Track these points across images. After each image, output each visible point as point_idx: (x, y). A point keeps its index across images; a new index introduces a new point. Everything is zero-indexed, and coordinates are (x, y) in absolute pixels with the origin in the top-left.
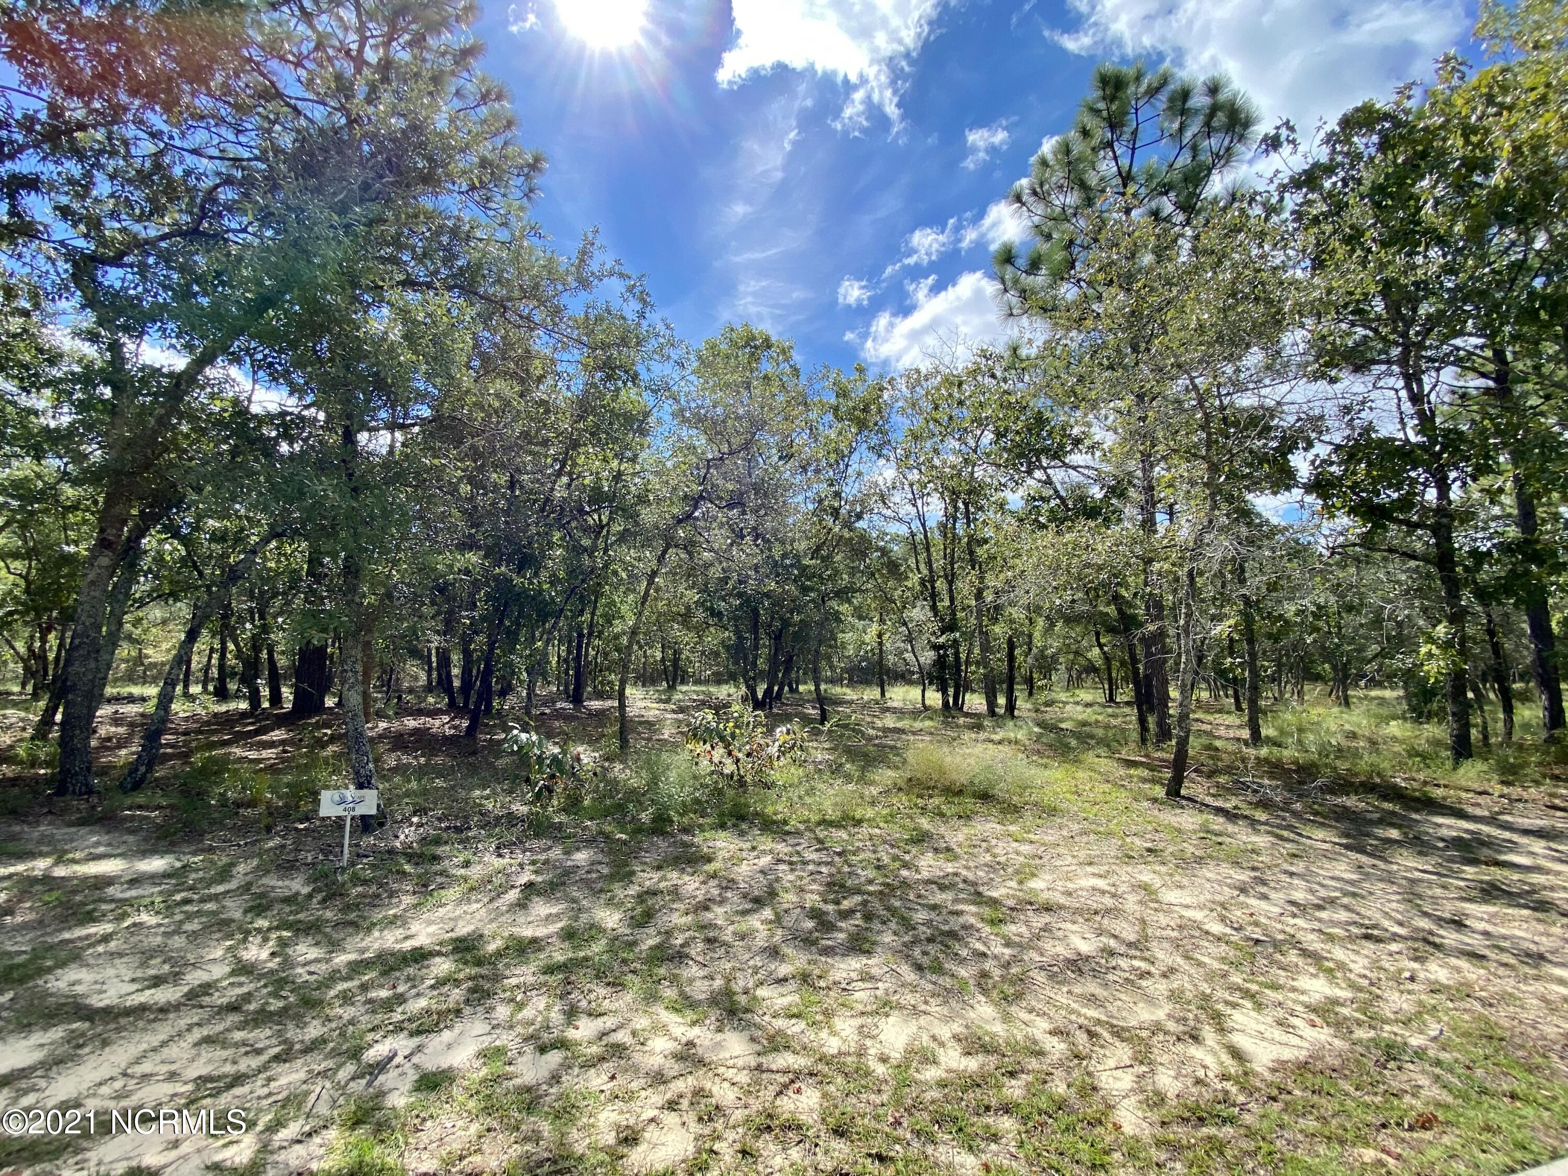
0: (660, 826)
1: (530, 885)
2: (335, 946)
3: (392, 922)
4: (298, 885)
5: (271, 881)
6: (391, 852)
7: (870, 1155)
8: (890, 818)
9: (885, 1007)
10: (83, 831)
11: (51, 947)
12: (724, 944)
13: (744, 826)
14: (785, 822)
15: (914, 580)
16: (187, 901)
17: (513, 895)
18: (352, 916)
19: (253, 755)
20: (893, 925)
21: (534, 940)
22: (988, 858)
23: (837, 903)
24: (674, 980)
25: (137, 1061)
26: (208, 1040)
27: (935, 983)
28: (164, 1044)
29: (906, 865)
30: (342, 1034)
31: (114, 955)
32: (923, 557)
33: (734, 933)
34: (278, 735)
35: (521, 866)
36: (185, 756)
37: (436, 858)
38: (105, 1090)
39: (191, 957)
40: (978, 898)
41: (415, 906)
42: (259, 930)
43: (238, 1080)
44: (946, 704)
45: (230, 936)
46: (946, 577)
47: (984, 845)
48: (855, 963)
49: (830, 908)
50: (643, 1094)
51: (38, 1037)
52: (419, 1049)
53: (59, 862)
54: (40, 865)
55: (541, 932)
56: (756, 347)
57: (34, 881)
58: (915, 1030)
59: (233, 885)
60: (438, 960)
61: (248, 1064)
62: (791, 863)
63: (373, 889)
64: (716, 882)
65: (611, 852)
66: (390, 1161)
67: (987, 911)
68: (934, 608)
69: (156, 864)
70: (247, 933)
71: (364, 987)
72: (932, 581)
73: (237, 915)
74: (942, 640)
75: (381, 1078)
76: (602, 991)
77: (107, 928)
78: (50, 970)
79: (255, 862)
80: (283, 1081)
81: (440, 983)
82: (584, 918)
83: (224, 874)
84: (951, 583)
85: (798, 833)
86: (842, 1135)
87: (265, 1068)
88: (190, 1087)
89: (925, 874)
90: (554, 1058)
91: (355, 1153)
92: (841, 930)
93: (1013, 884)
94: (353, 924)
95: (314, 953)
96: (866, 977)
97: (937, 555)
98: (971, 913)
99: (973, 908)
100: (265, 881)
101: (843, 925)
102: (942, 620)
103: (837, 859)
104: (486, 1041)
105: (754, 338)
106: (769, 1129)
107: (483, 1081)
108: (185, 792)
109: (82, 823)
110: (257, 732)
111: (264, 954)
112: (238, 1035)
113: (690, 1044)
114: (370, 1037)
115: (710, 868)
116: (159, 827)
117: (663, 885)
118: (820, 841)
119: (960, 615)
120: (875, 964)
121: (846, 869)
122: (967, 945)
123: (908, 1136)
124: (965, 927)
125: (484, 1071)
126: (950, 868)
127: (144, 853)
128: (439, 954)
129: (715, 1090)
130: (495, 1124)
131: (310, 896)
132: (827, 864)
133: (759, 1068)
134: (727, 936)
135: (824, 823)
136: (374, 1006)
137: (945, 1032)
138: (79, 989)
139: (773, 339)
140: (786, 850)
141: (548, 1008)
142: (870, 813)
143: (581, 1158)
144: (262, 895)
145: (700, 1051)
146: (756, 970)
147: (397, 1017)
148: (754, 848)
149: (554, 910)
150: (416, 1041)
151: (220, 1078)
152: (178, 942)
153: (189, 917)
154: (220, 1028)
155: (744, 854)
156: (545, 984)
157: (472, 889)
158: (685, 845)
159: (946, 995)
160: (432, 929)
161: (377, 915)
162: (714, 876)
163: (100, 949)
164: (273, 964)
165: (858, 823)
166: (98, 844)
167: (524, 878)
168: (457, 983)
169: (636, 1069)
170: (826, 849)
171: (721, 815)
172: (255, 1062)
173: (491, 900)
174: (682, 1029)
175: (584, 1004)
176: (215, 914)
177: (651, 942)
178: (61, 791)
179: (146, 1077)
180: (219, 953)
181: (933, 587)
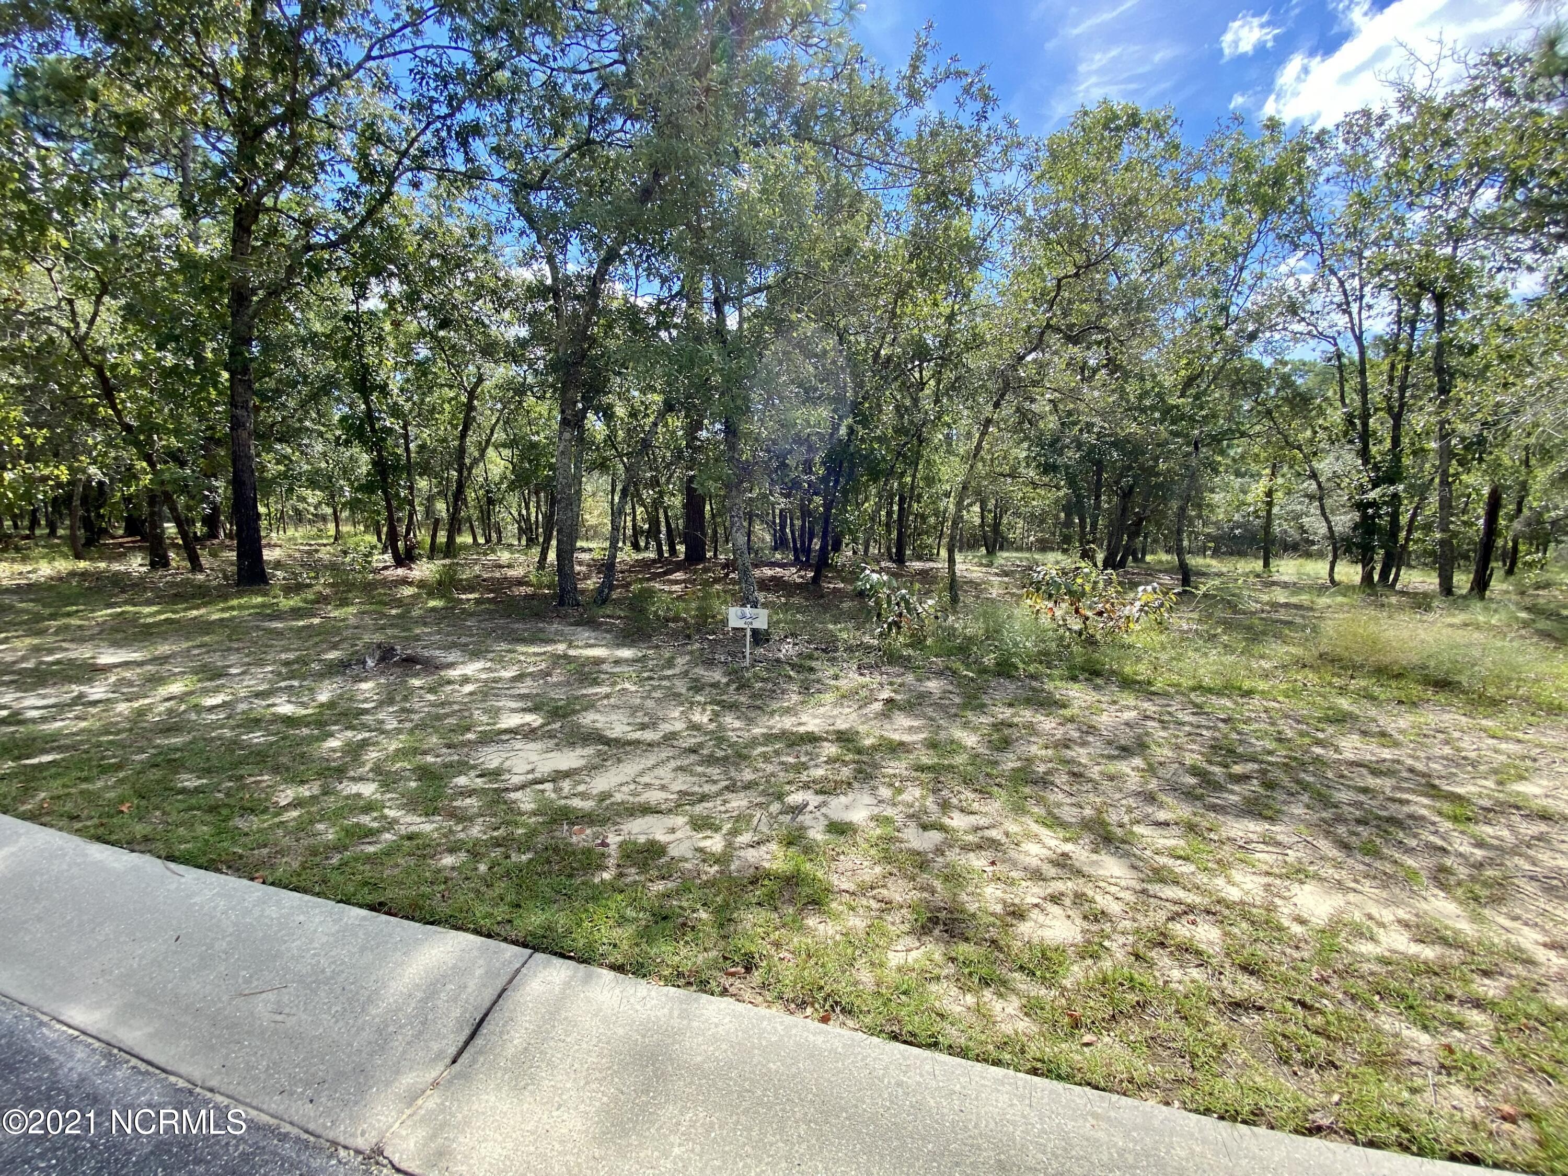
0: (1005, 669)
1: (890, 701)
2: (750, 721)
3: (787, 711)
4: (717, 676)
5: (700, 671)
6: (778, 660)
7: (1291, 999)
8: (1293, 693)
9: (1299, 874)
10: (580, 629)
11: (577, 698)
12: (1091, 780)
13: (1099, 681)
14: (1149, 683)
15: (1336, 416)
16: (651, 678)
17: (877, 706)
18: (759, 702)
19: (666, 588)
20: (1305, 798)
21: (902, 744)
22: (1447, 750)
23: (1226, 766)
24: (1040, 801)
25: (641, 774)
26: (680, 769)
27: (1368, 865)
28: (654, 767)
29: (1319, 743)
30: (768, 782)
31: (615, 707)
32: (1354, 382)
33: (1101, 773)
34: (679, 576)
35: (882, 685)
36: (627, 586)
37: (811, 669)
38: (624, 789)
39: (660, 714)
40: (1431, 790)
41: (802, 703)
42: (699, 703)
43: (704, 798)
44: (1367, 578)
45: (682, 704)
46: (1390, 409)
47: (1441, 736)
48: (1252, 828)
49: (1217, 769)
50: (1024, 883)
51: (579, 751)
52: (824, 804)
53: (570, 646)
54: (561, 648)
55: (906, 738)
56: (1118, 128)
57: (559, 657)
58: (1342, 904)
59: (677, 671)
60: (825, 744)
61: (707, 788)
62: (1161, 721)
63: (770, 685)
64: (1075, 726)
65: (959, 685)
66: (820, 874)
67: (1446, 807)
68: (1364, 454)
69: (626, 653)
70: (692, 703)
71: (777, 753)
72: (1365, 417)
73: (684, 691)
74: (1373, 495)
75: (800, 818)
76: (971, 796)
77: (604, 690)
78: (578, 712)
79: (688, 658)
80: (734, 804)
81: (830, 761)
82: (943, 735)
83: (670, 663)
84: (1397, 418)
85: (1165, 694)
86: (1252, 973)
87: (719, 793)
88: (675, 796)
89: (1349, 755)
90: (935, 837)
91: (793, 863)
92: (1232, 792)
93: (1490, 784)
94: (759, 708)
95: (737, 724)
96: (1269, 841)
97: (1377, 382)
98: (1421, 805)
99: (1425, 801)
100: (696, 670)
101: (1236, 788)
102: (1376, 468)
103: (1221, 725)
104: (876, 811)
105: (1116, 117)
106: (1162, 945)
107: (880, 838)
108: (631, 607)
109: (577, 624)
110: (665, 573)
111: (705, 720)
112: (700, 769)
113: (1065, 855)
114: (787, 787)
115: (1067, 712)
116: (622, 630)
117: (1016, 720)
118: (1196, 705)
119: (1407, 461)
120: (1279, 831)
121: (1234, 736)
122: (1415, 836)
123: (1340, 996)
124: (1411, 816)
125: (878, 831)
126: (1387, 754)
127: (619, 646)
128: (826, 740)
129: (1098, 898)
130: (895, 871)
131: (727, 685)
132: (1208, 728)
133: (1144, 891)
134: (1095, 772)
135: (1199, 688)
136: (786, 767)
137: (1387, 915)
138: (598, 725)
139: (1143, 112)
140: (1154, 709)
141: (923, 797)
142: (1262, 685)
143: (974, 915)
144: (696, 680)
145: (1077, 864)
146: (1130, 810)
147: (804, 778)
148: (1115, 702)
149: (916, 723)
150: (821, 798)
151: (693, 794)
152: (650, 703)
153: (654, 688)
154: (686, 762)
155: (1104, 706)
156: (917, 779)
157: (843, 697)
158: (1033, 689)
159: (1386, 880)
160: (817, 721)
161: (775, 705)
162: (1071, 720)
163: (605, 702)
164: (712, 726)
165: (1249, 693)
166: (589, 638)
167: (886, 694)
168: (845, 763)
169: (1014, 864)
170: (1207, 714)
171: (1071, 668)
172: (714, 788)
173: (860, 708)
174: (1057, 842)
175: (955, 801)
176: (669, 688)
177: (1011, 765)
178: (561, 603)
179: (647, 785)
180: (677, 714)
181: (1365, 425)
